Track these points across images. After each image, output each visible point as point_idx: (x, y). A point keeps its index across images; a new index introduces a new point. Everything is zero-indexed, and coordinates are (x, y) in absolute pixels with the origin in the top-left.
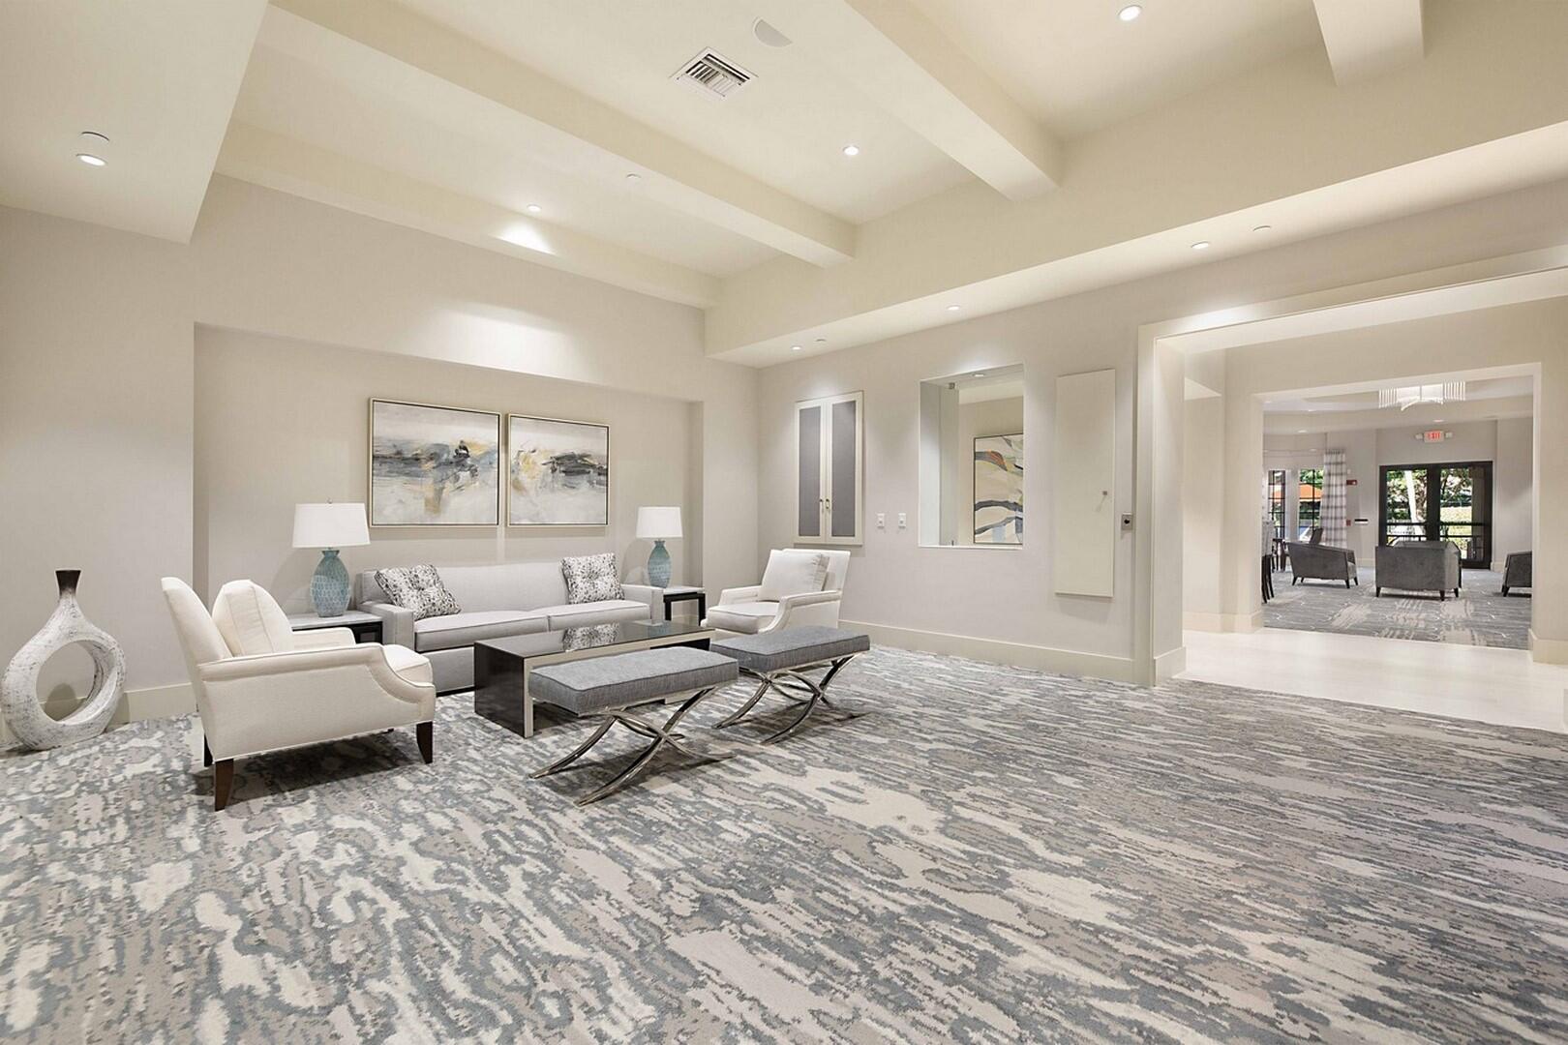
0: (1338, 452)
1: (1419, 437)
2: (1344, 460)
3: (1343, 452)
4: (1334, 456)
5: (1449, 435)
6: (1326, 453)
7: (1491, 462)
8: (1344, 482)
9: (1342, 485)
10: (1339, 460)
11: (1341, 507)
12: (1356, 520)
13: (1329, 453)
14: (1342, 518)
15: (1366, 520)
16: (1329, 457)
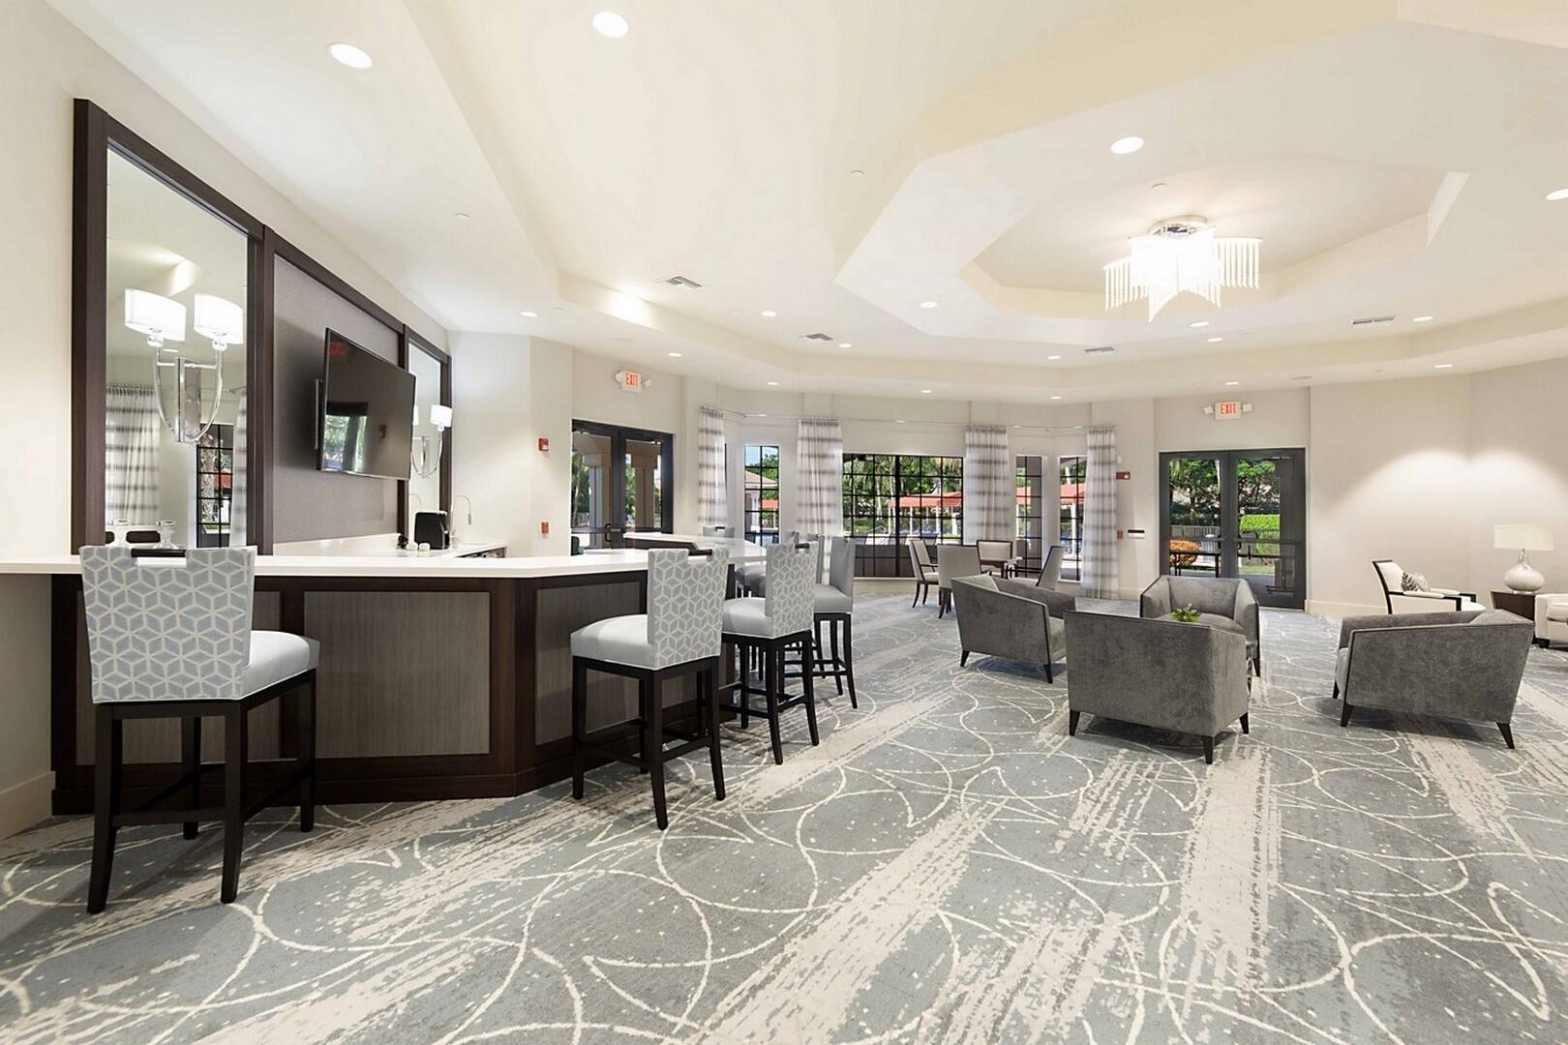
0: (1105, 430)
1: (1208, 410)
2: (1112, 443)
3: (1111, 431)
4: (1100, 437)
5: (1247, 408)
6: (1090, 432)
7: (1303, 450)
8: (1114, 475)
9: (1110, 479)
10: (1106, 443)
11: (1110, 512)
12: (1130, 531)
13: (1094, 432)
14: (1110, 527)
15: (1143, 532)
16: (1094, 436)
